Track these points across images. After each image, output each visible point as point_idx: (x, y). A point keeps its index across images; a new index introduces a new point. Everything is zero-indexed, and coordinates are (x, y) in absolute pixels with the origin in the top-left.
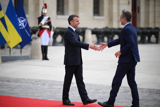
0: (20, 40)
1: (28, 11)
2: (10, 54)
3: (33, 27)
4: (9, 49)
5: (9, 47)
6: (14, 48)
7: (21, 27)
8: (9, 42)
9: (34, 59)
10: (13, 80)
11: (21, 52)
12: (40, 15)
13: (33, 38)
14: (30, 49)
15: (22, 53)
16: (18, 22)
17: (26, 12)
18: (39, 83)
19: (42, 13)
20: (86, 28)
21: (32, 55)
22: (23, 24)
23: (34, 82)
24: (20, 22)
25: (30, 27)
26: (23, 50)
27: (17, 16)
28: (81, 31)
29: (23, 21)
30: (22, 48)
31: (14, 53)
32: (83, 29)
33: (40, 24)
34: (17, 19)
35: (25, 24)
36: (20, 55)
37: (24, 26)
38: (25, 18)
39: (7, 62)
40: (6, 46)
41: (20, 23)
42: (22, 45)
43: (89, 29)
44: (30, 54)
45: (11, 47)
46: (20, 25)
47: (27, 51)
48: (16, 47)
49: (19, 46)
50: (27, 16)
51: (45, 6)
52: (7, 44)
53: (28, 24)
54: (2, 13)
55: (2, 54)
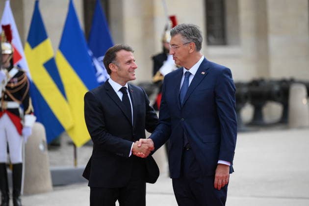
2: (76, 164)
4: (71, 149)
5: (72, 144)
8: (72, 128)
12: (159, 50)
16: (96, 71)
19: (164, 42)
20: (292, 81)
27: (90, 53)
28: (276, 88)
32: (284, 84)
33: (158, 74)
34: (92, 61)
39: (69, 187)
40: (64, 140)
41: (101, 74)
43: (301, 82)
45: (79, 144)
51: (170, 23)
52: (67, 135)
54: (49, 48)
55: (52, 164)
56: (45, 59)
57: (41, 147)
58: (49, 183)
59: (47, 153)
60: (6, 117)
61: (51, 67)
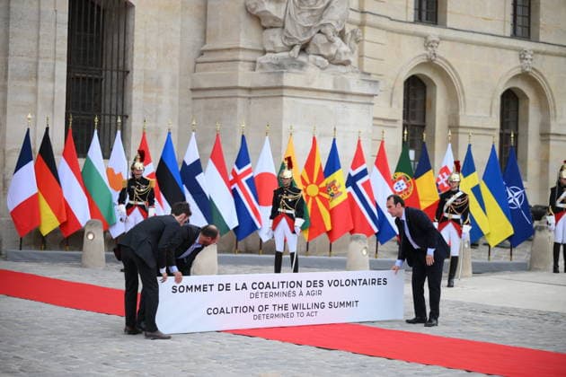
0: (511, 232)
1: (526, 175)
2: (489, 259)
3: (536, 207)
4: (487, 248)
5: (487, 245)
6: (497, 246)
7: (512, 205)
8: (489, 234)
9: (536, 270)
10: (495, 310)
11: (511, 254)
13: (536, 227)
14: (528, 250)
15: (513, 257)
16: (508, 196)
17: (522, 177)
18: (546, 318)
21: (532, 261)
22: (517, 200)
23: (536, 316)
24: (510, 195)
25: (530, 207)
26: (515, 251)
27: (504, 183)
29: (516, 194)
30: (513, 246)
31: (498, 256)
34: (506, 189)
35: (520, 200)
36: (508, 261)
37: (519, 205)
38: (522, 188)
40: (481, 241)
41: (511, 198)
42: (513, 241)
44: (529, 259)
45: (492, 245)
46: (511, 201)
47: (522, 253)
48: (500, 246)
49: (508, 243)
50: (524, 183)
52: (484, 238)
53: (526, 200)
54: (476, 178)
55: (472, 257)
56: (472, 185)
57: (466, 246)
58: (470, 272)
59: (470, 249)
60: (450, 225)
61: (476, 190)
